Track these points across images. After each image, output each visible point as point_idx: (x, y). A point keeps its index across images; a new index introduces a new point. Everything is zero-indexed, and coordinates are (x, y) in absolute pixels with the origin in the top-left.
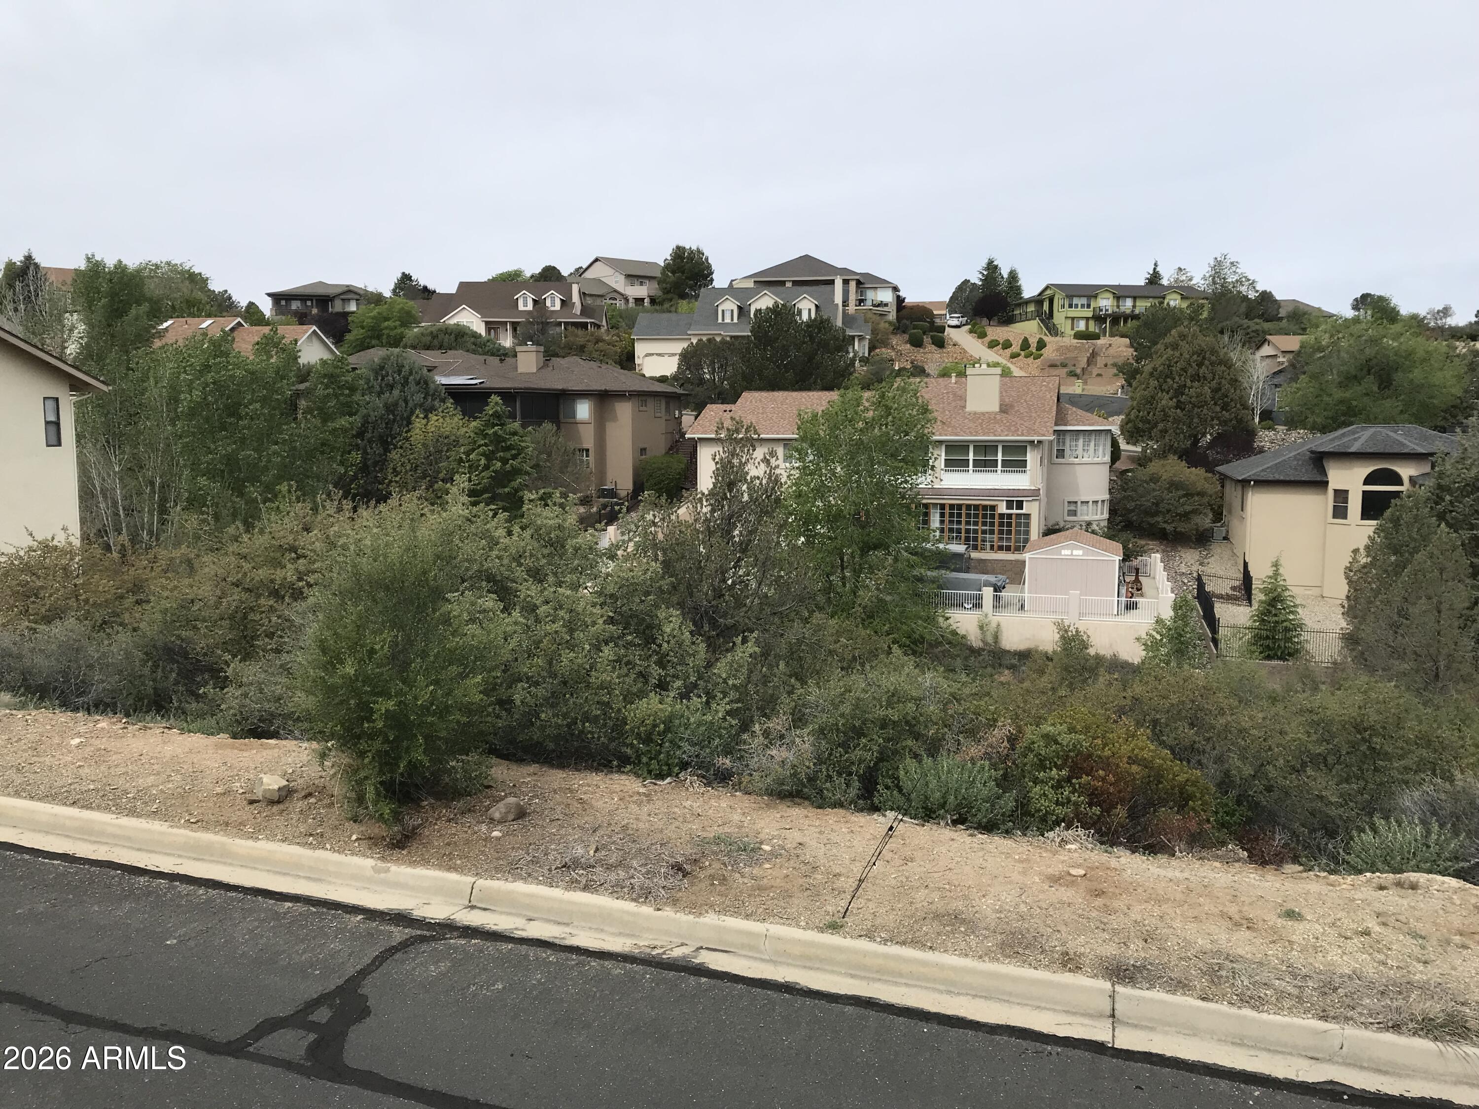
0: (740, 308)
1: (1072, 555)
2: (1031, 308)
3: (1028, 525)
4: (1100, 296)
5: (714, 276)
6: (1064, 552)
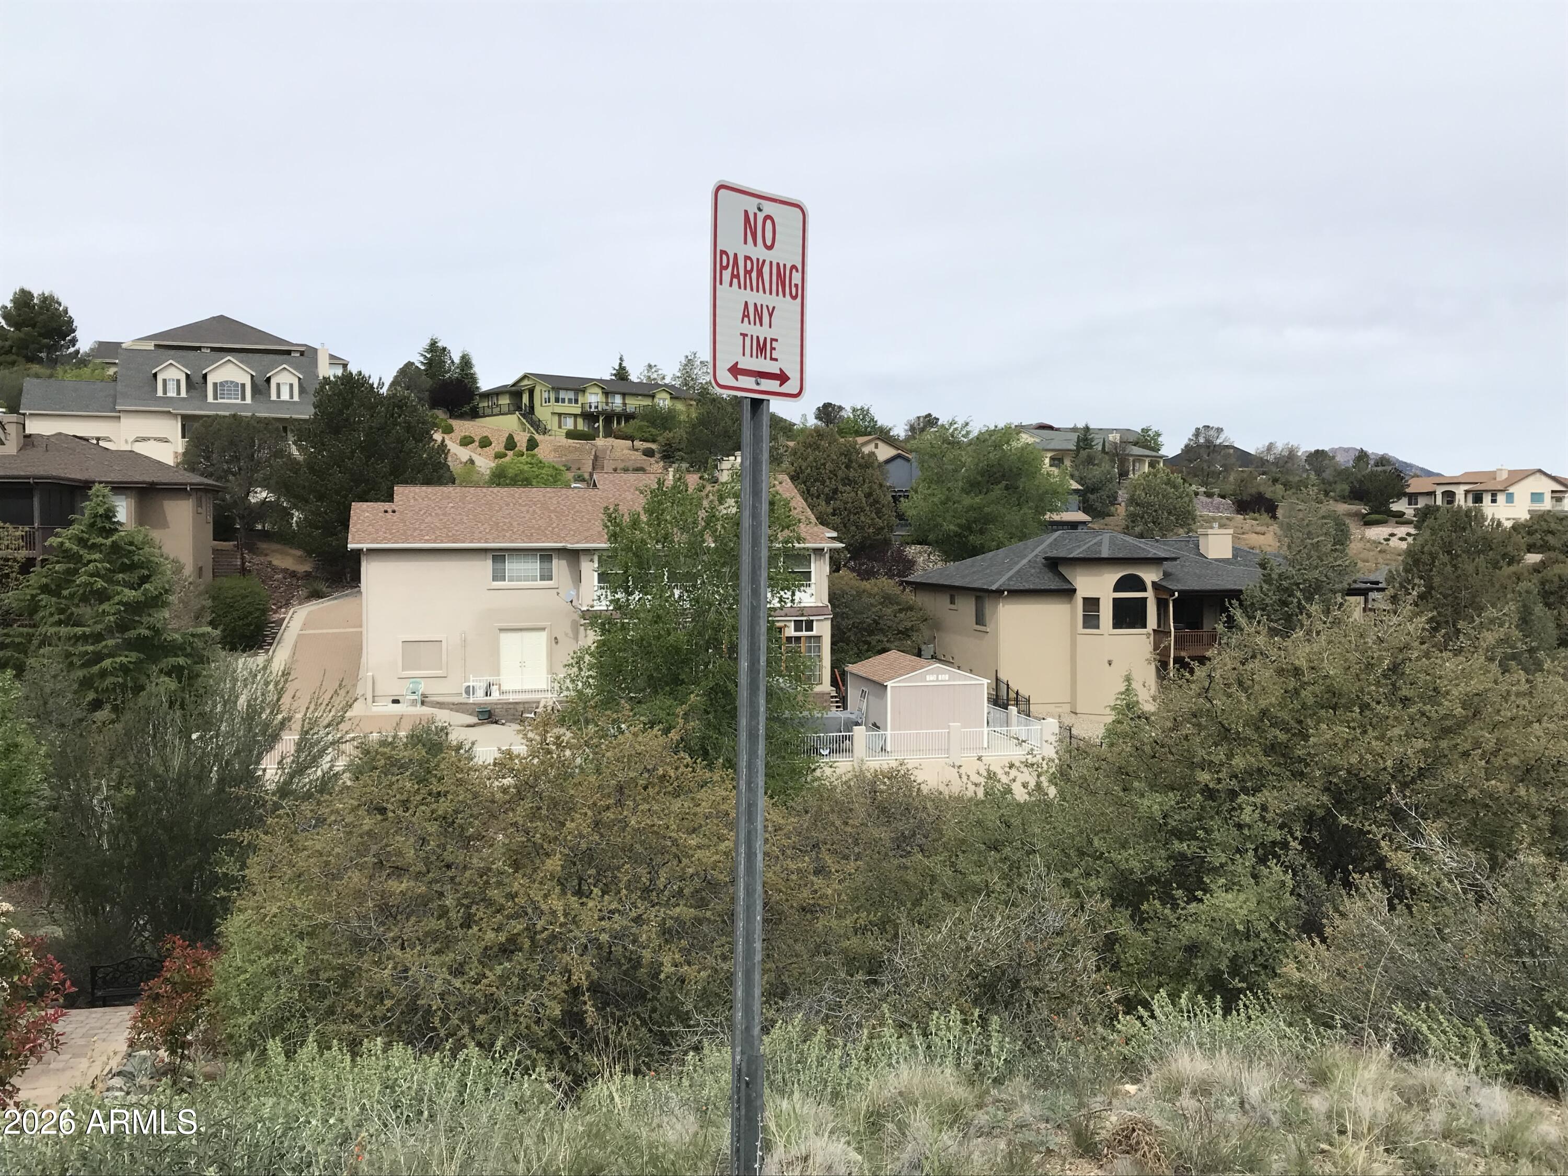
0: (188, 376)
1: (937, 680)
2: (505, 401)
3: (819, 648)
4: (588, 391)
5: (78, 334)
6: (929, 678)
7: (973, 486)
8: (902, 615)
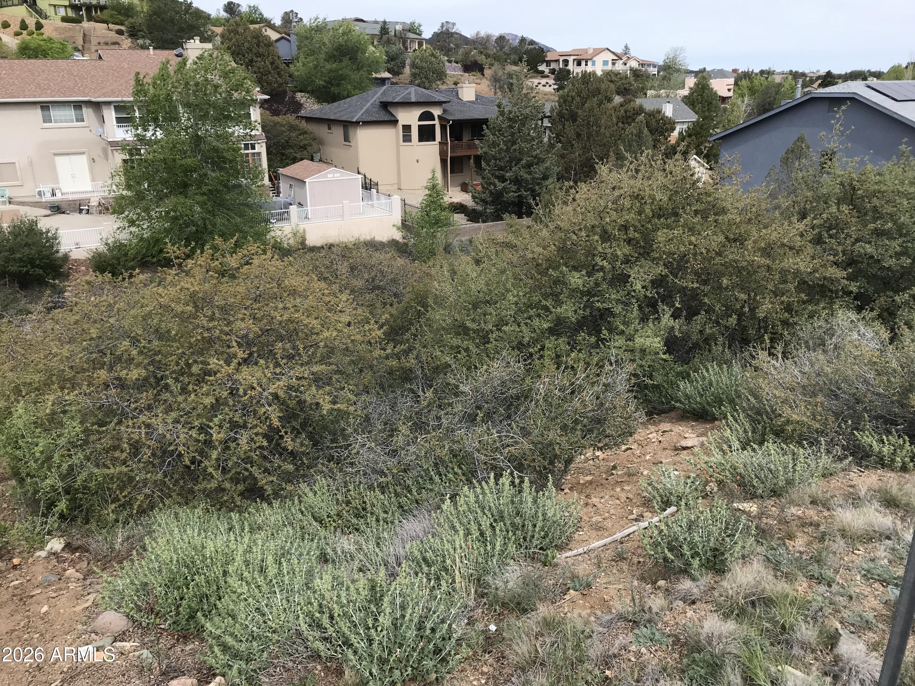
1: (334, 177)
3: (260, 160)
6: (329, 176)
7: (331, 57)
8: (301, 137)
